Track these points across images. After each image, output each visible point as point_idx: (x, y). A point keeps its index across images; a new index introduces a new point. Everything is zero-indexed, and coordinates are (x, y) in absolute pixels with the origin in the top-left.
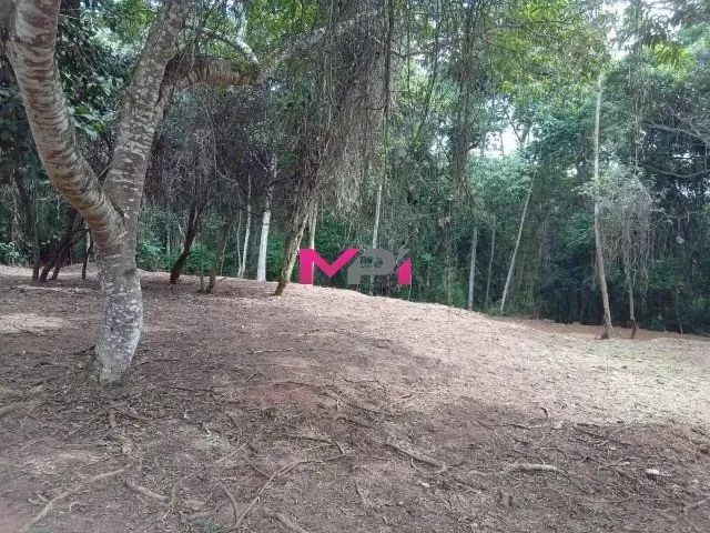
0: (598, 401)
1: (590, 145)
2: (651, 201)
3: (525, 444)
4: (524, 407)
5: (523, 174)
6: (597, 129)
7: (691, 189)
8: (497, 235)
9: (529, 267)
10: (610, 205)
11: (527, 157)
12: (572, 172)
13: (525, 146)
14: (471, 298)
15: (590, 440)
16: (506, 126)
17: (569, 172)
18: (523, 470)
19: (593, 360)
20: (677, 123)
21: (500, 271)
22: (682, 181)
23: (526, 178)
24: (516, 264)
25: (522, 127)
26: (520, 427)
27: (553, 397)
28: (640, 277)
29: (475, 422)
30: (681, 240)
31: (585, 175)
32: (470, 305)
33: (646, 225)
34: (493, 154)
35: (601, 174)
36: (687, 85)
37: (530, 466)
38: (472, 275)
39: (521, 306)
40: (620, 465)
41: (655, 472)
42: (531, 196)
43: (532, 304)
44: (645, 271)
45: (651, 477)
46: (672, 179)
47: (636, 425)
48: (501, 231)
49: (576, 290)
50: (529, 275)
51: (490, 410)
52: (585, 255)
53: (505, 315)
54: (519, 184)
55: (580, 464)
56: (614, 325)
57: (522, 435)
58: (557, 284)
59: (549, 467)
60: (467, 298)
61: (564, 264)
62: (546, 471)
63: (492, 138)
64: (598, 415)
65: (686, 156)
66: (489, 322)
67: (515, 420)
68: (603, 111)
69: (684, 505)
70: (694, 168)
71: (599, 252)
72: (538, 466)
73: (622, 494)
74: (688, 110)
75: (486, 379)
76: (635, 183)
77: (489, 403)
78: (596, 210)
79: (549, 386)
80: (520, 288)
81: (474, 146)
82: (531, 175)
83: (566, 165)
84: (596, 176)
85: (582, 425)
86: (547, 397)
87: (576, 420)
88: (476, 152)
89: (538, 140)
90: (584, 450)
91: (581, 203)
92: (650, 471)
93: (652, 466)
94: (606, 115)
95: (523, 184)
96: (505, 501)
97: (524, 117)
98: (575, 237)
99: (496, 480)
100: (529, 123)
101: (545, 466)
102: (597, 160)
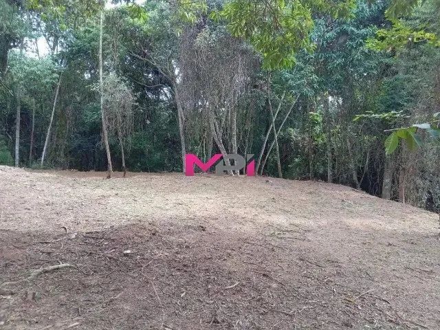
0: (99, 216)
1: (97, 60)
2: (132, 98)
3: (49, 253)
4: (50, 229)
5: (53, 72)
6: (101, 50)
7: (153, 94)
8: (37, 113)
9: (60, 135)
10: (109, 98)
11: (56, 61)
12: (87, 76)
13: (55, 53)
14: (17, 157)
15: (93, 241)
16: (39, 36)
17: (86, 75)
18: (46, 272)
19: (99, 192)
20: (145, 55)
21: (40, 138)
22: (149, 90)
23: (55, 75)
24: (52, 134)
25: (51, 39)
26: (46, 243)
27: (72, 218)
28: (127, 142)
29: (11, 247)
30: (148, 122)
31: (95, 78)
32: (17, 163)
33: (130, 113)
34: (30, 55)
35: (104, 79)
36: (149, 34)
37: (51, 267)
38: (17, 141)
39: (56, 162)
40: (109, 253)
41: (128, 251)
42: (60, 88)
43: (63, 160)
44: (129, 139)
45: (126, 255)
46: (143, 87)
47: (120, 227)
48: (40, 110)
49: (92, 150)
50: (61, 141)
51: (23, 235)
52: (96, 129)
53: (44, 169)
54: (51, 79)
55: (86, 258)
56: (114, 170)
57: (47, 248)
58: (80, 147)
59: (64, 265)
60: (14, 157)
61: (84, 134)
62: (62, 268)
63: (29, 44)
64: (99, 225)
65: (150, 75)
66: (28, 174)
67: (42, 238)
68: (104, 39)
69: (142, 266)
70: (154, 83)
71: (104, 127)
72: (56, 266)
73: (110, 269)
74: (151, 49)
75: (23, 214)
76: (123, 87)
77: (24, 231)
78: (102, 101)
79: (69, 212)
80: (54, 150)
81: (15, 46)
82: (59, 73)
83: (83, 71)
84: (101, 80)
85: (89, 233)
86: (67, 220)
87: (85, 231)
88: (17, 50)
89: (64, 50)
90: (88, 249)
91: (93, 96)
92: (125, 252)
93: (127, 249)
94: (106, 42)
95: (54, 79)
96: (30, 297)
97: (53, 33)
98: (89, 117)
99: (25, 284)
100: (57, 38)
101: (62, 265)
102: (101, 70)
